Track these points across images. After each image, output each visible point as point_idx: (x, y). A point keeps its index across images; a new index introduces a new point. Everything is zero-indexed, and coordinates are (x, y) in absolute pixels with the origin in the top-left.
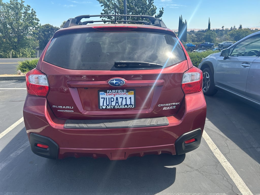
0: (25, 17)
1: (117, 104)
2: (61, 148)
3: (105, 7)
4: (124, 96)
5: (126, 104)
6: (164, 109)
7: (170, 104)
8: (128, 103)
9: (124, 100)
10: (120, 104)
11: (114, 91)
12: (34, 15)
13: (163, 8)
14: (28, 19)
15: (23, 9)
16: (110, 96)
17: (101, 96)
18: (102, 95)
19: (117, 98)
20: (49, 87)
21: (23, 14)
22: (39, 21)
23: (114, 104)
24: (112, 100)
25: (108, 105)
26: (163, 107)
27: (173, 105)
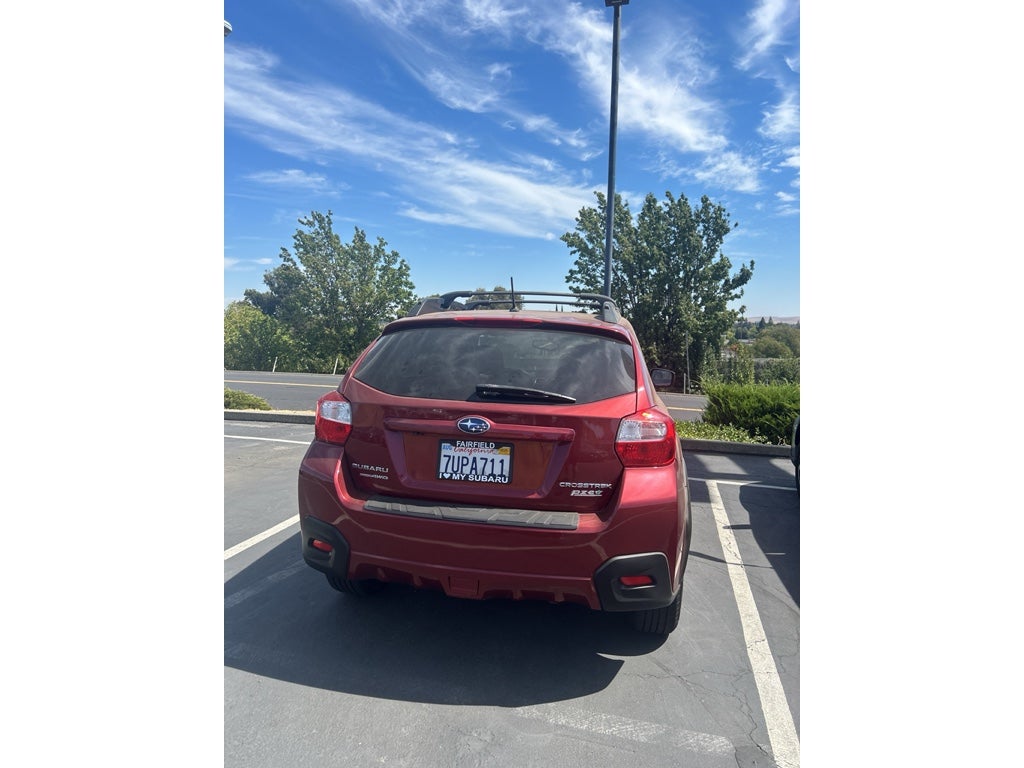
0: (381, 277)
1: (474, 472)
2: (353, 552)
3: (582, 255)
4: (490, 457)
5: (492, 475)
6: (573, 493)
7: (586, 485)
8: (497, 471)
9: (489, 464)
10: (479, 472)
11: (469, 443)
12: (405, 274)
13: (752, 263)
14: (388, 284)
15: (382, 259)
16: (462, 454)
17: (444, 452)
18: (447, 450)
19: (475, 459)
20: (352, 426)
21: (380, 270)
22: (413, 288)
23: (467, 470)
24: (465, 461)
25: (456, 473)
26: (572, 489)
27: (595, 489)
